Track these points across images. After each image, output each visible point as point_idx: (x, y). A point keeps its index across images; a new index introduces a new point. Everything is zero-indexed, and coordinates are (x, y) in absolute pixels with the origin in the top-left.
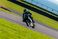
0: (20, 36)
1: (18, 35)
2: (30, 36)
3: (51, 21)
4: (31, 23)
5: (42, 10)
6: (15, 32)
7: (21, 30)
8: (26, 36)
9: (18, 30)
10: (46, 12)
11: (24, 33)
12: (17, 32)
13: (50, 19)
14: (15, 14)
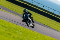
0: (10, 33)
1: (8, 32)
2: (21, 33)
3: (42, 18)
4: (31, 23)
5: (32, 6)
6: (5, 29)
7: (11, 27)
8: (17, 33)
9: (8, 27)
10: (37, 8)
11: (15, 30)
12: (7, 29)
13: (41, 15)
14: (5, 11)
